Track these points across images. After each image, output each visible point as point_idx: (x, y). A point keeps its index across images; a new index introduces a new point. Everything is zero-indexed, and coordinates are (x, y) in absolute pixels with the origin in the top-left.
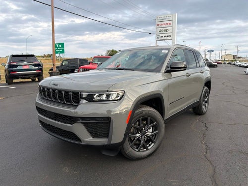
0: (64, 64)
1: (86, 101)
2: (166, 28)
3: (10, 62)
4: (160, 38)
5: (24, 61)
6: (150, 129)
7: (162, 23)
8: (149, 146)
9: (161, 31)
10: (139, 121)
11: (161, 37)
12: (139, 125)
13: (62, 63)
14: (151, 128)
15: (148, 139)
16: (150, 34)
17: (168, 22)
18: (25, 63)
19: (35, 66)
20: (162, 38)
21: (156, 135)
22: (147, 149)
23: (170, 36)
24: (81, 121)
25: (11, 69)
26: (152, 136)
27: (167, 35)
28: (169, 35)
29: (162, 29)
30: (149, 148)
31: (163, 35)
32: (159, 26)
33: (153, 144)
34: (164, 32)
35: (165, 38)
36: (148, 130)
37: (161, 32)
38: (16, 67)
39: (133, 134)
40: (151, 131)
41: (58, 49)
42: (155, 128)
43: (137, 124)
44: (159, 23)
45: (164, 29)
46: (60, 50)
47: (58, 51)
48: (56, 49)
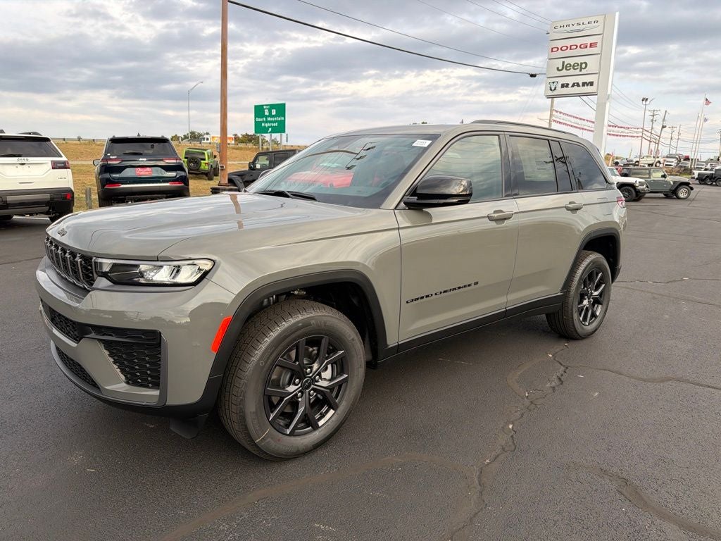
0: (258, 166)
1: (110, 284)
2: (579, 60)
3: (106, 159)
4: (560, 91)
5: (141, 154)
6: (326, 369)
7: (569, 43)
8: (320, 419)
9: (565, 67)
10: (297, 347)
11: (563, 86)
12: (297, 359)
13: (254, 162)
14: (329, 366)
15: (317, 399)
16: (533, 76)
17: (588, 40)
18: (143, 161)
19: (167, 168)
20: (565, 91)
21: (340, 387)
22: (316, 427)
23: (591, 84)
24: (93, 335)
25: (107, 175)
26: (331, 388)
27: (580, 80)
28: (587, 79)
29: (567, 61)
30: (321, 423)
31: (570, 81)
32: (560, 54)
33: (332, 412)
34: (572, 72)
35: (576, 90)
36: (319, 374)
37: (564, 72)
38: (120, 169)
39: (278, 386)
40: (327, 374)
41: (267, 122)
42: (341, 366)
43: (290, 357)
44: (560, 44)
45: (572, 61)
46: (272, 125)
47: (269, 127)
48: (263, 122)
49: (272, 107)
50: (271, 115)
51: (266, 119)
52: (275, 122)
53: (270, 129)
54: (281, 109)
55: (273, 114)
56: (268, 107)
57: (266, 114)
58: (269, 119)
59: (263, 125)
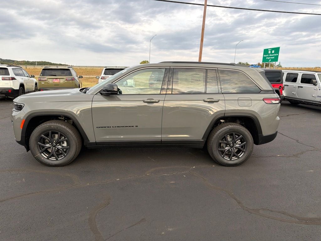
14: (65, 142)
22: (57, 160)
26: (62, 149)
30: (59, 159)
33: (64, 157)
41: (269, 57)
46: (272, 58)
47: (270, 59)
48: (267, 57)
49: (272, 49)
50: (271, 53)
51: (269, 55)
52: (273, 56)
53: (270, 60)
54: (277, 50)
55: (272, 53)
56: (271, 50)
57: (269, 53)
58: (270, 55)
59: (267, 58)
